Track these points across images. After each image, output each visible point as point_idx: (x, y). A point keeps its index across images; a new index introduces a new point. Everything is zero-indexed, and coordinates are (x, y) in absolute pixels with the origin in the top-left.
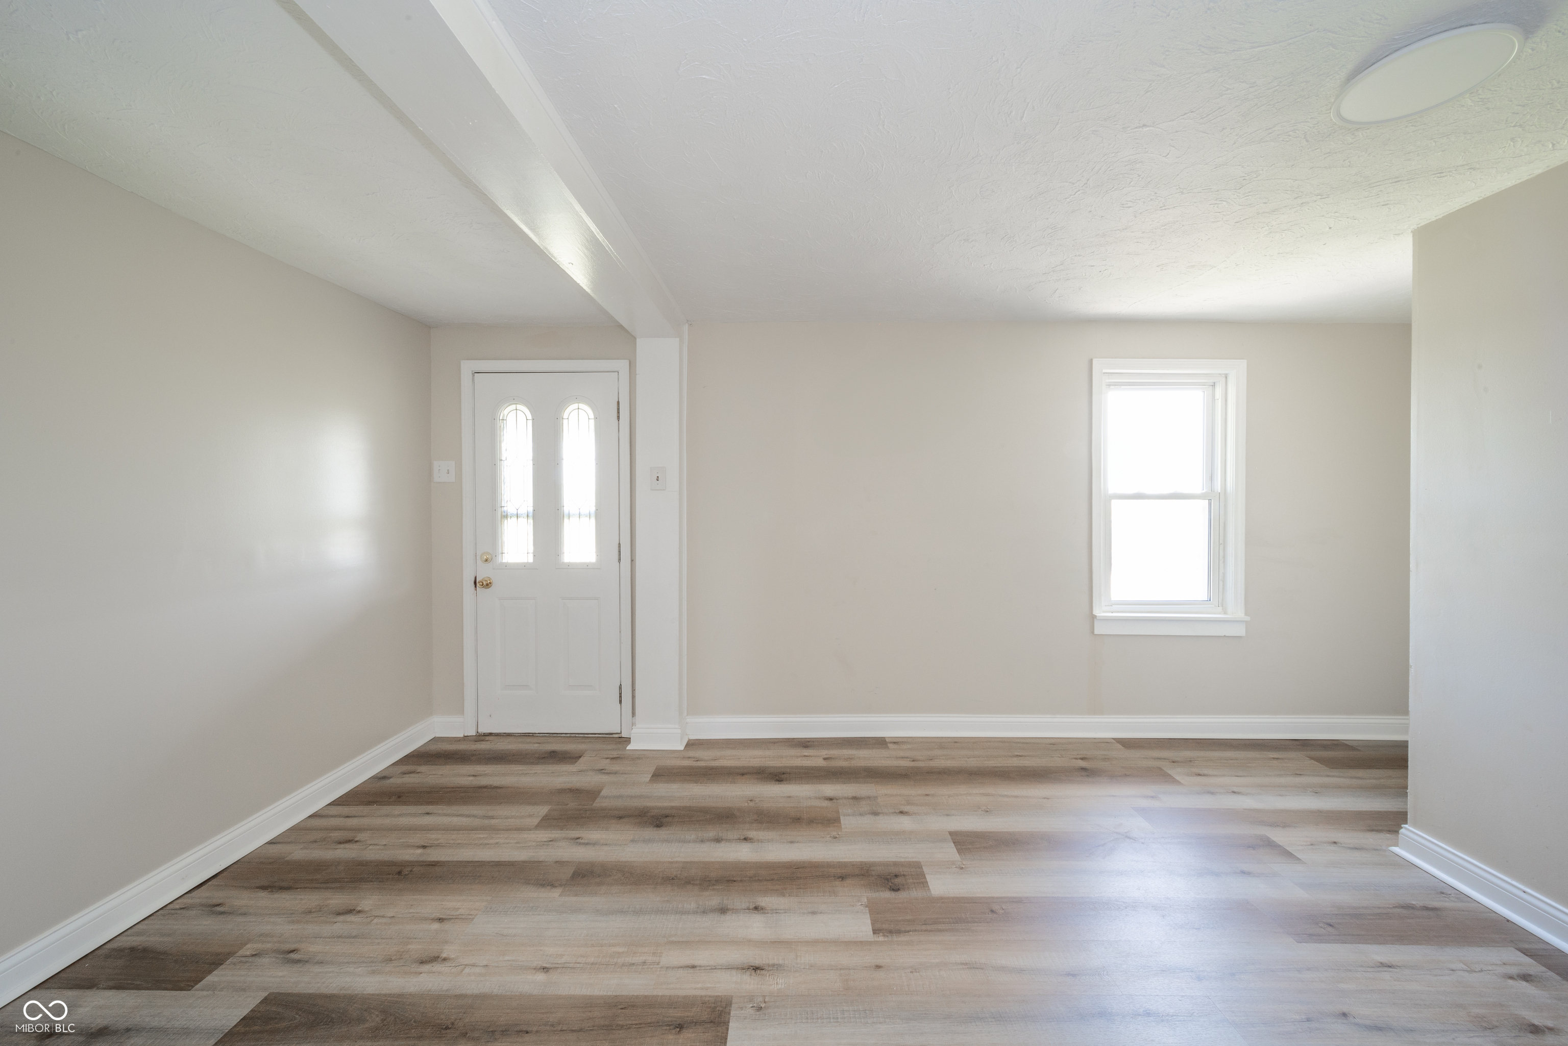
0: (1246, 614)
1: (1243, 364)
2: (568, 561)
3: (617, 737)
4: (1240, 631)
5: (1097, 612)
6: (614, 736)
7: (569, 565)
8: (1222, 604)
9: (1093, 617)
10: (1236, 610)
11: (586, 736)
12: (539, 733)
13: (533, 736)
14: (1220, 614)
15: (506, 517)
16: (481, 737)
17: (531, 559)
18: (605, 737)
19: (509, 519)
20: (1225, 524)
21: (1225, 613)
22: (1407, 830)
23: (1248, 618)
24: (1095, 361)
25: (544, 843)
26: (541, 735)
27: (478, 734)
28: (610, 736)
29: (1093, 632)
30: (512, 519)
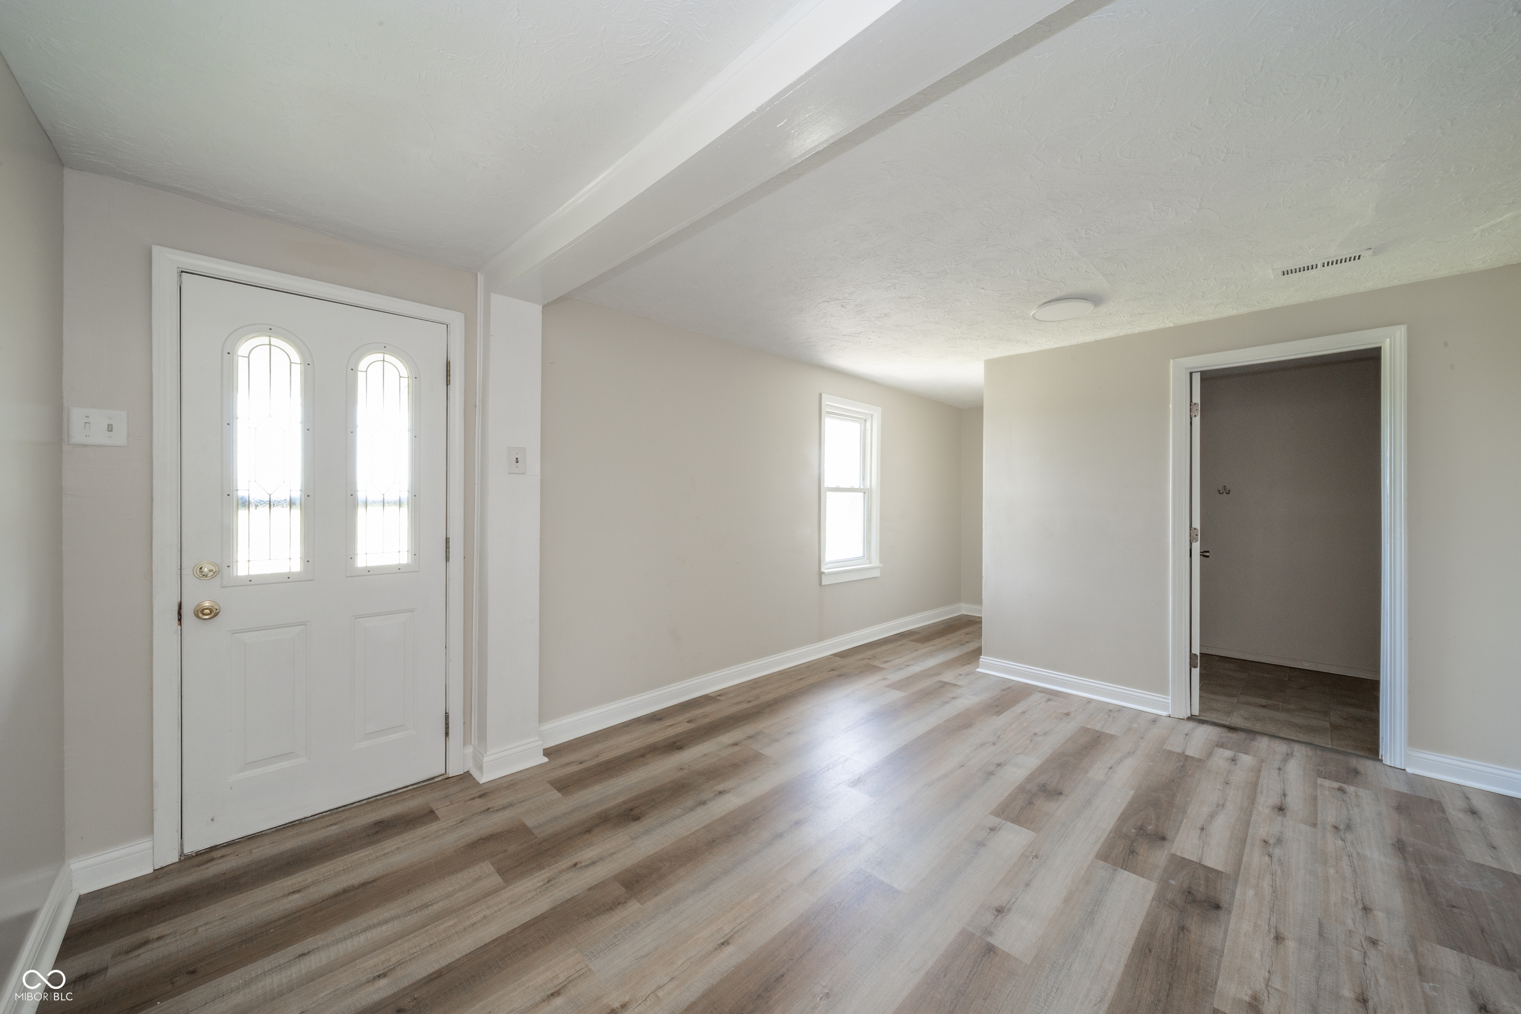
0: (880, 563)
1: (879, 409)
2: (364, 565)
3: (441, 780)
4: (877, 573)
5: (823, 570)
6: (437, 780)
7: (369, 570)
8: (869, 558)
9: (821, 574)
10: (876, 562)
11: (393, 793)
12: (312, 816)
13: (301, 823)
14: (868, 564)
15: (246, 503)
16: (189, 861)
17: (296, 566)
18: (425, 785)
19: (252, 509)
20: (871, 507)
21: (870, 563)
22: (983, 659)
23: (881, 565)
24: (823, 394)
25: (545, 886)
26: (316, 816)
27: (182, 858)
28: (433, 781)
29: (820, 584)
30: (260, 509)
